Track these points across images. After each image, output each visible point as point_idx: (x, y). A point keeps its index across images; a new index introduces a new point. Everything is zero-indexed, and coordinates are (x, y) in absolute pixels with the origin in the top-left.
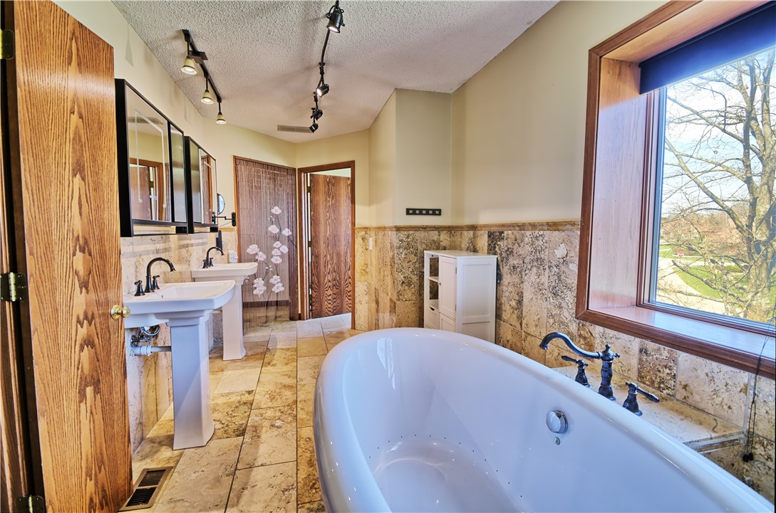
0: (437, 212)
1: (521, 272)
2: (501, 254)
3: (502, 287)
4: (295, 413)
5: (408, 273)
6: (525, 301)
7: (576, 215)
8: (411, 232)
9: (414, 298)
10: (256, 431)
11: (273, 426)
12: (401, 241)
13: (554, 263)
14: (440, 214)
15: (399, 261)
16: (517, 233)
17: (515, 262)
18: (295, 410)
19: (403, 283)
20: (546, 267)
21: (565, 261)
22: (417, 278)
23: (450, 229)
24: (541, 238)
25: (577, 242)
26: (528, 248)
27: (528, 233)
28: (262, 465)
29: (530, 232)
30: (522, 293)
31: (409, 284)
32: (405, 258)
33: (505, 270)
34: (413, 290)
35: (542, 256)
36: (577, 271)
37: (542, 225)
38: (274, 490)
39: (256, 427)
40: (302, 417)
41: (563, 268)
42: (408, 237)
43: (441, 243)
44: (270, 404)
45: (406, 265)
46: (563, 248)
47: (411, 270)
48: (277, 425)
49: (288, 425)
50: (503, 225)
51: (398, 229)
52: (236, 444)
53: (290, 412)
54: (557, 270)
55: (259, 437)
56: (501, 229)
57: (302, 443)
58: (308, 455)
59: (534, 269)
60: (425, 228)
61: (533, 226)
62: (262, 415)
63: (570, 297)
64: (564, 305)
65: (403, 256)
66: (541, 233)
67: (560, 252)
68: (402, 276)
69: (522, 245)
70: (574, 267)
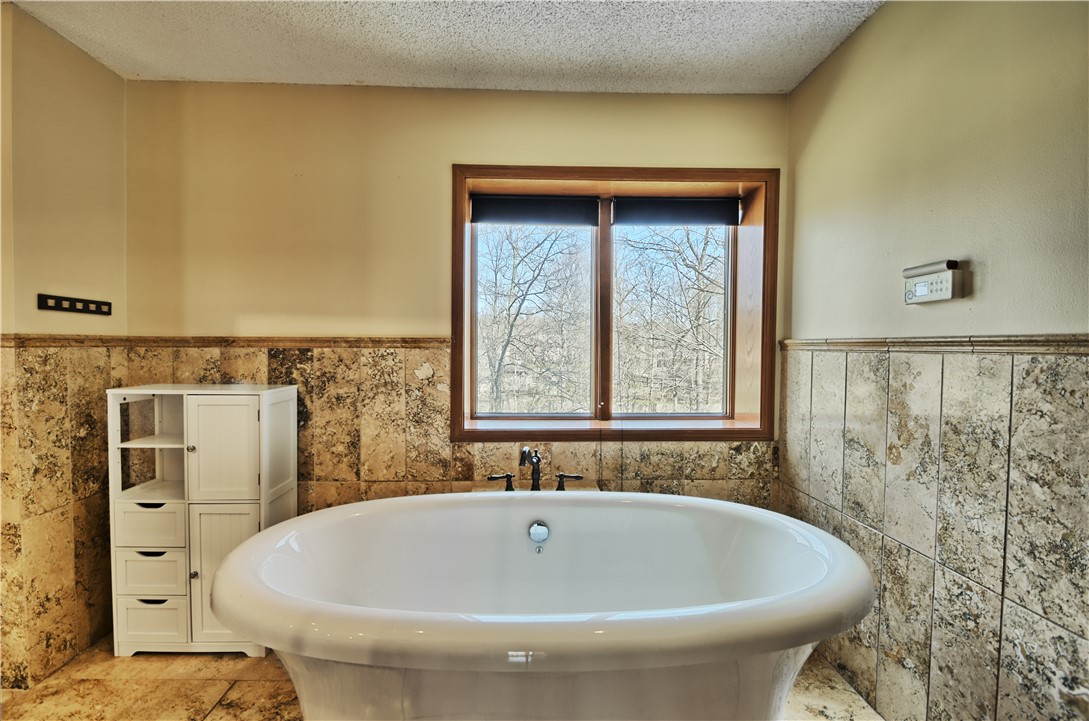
0: (102, 308)
1: (354, 404)
2: (306, 383)
3: (309, 431)
5: (46, 447)
6: (365, 440)
7: (445, 330)
8: (52, 350)
9: (62, 500)
12: (30, 371)
13: (414, 386)
14: (109, 313)
15: (26, 421)
16: (345, 352)
17: (341, 392)
19: (37, 471)
20: (403, 391)
21: (431, 381)
22: (68, 453)
23: (130, 344)
24: (390, 357)
25: (446, 361)
26: (367, 371)
27: (365, 351)
29: (371, 350)
30: (357, 431)
31: (52, 471)
32: (39, 411)
33: (315, 405)
34: (59, 484)
35: (395, 379)
36: (449, 393)
37: (394, 341)
41: (428, 390)
42: (45, 361)
43: (113, 373)
45: (41, 427)
46: (429, 367)
47: (53, 437)
50: (312, 340)
51: (21, 342)
54: (420, 394)
56: (305, 346)
59: (381, 397)
60: (80, 341)
61: (377, 342)
63: (440, 422)
64: (432, 431)
65: (35, 407)
66: (391, 350)
67: (424, 372)
68: (34, 457)
69: (353, 366)
70: (444, 389)
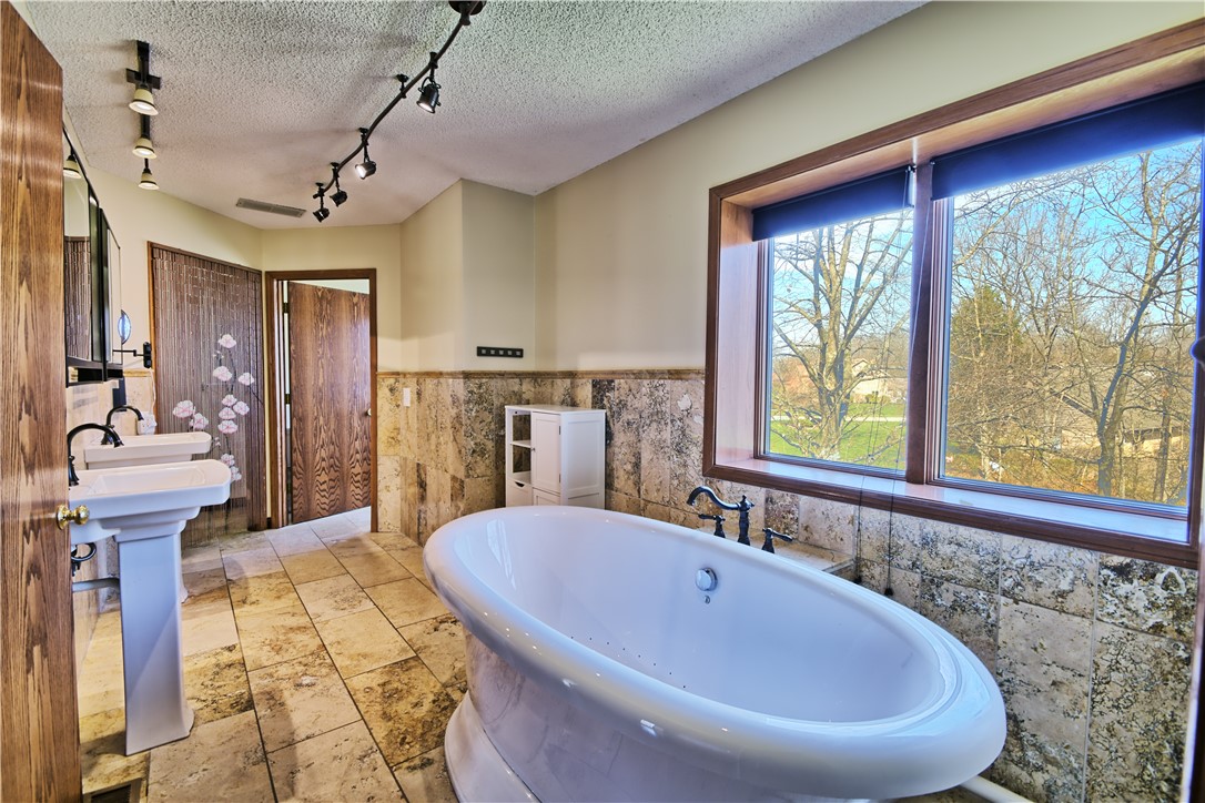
0: (517, 353)
1: (637, 429)
2: (611, 408)
3: (613, 449)
4: (329, 661)
5: (480, 438)
6: (644, 462)
7: (699, 361)
8: (484, 380)
9: (489, 473)
10: (272, 698)
11: (300, 685)
12: (471, 392)
13: (677, 416)
14: (521, 356)
15: (468, 421)
16: (633, 384)
17: (630, 417)
18: (327, 657)
19: (474, 451)
20: (669, 421)
21: (689, 412)
22: (493, 444)
23: (535, 376)
24: (661, 388)
25: (702, 392)
26: (646, 400)
27: (646, 382)
28: (308, 738)
29: (648, 382)
30: (639, 454)
31: (482, 454)
32: (476, 416)
33: (617, 427)
34: (487, 461)
35: (664, 409)
36: (702, 424)
37: (662, 372)
38: (345, 763)
39: (269, 693)
40: (343, 664)
41: (687, 421)
42: (480, 387)
43: (524, 396)
44: (278, 658)
45: (477, 426)
46: (688, 398)
47: (484, 433)
48: (304, 683)
49: (327, 679)
50: (613, 373)
51: (467, 376)
52: (246, 721)
53: (318, 661)
54: (681, 424)
55: (282, 704)
56: (610, 377)
57: (360, 696)
58: (378, 707)
59: (654, 425)
60: (502, 375)
61: (652, 374)
62: (271, 675)
63: (695, 454)
64: (689, 462)
65: (474, 414)
66: (662, 382)
67: (684, 403)
68: (472, 443)
69: (638, 396)
70: (699, 420)
